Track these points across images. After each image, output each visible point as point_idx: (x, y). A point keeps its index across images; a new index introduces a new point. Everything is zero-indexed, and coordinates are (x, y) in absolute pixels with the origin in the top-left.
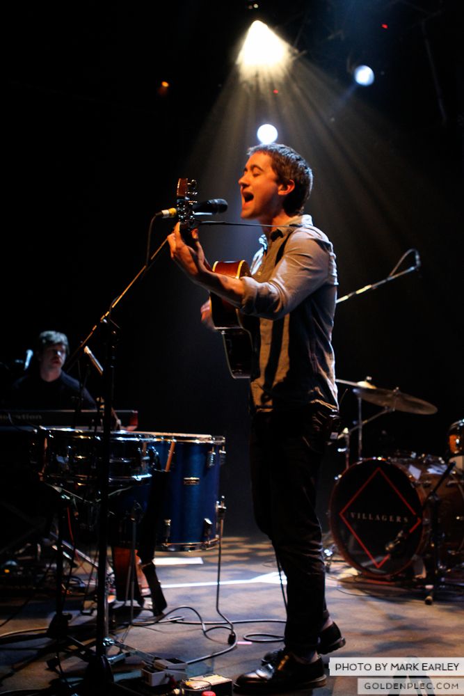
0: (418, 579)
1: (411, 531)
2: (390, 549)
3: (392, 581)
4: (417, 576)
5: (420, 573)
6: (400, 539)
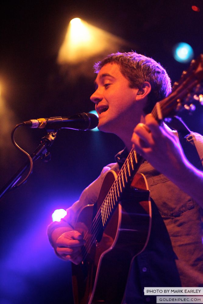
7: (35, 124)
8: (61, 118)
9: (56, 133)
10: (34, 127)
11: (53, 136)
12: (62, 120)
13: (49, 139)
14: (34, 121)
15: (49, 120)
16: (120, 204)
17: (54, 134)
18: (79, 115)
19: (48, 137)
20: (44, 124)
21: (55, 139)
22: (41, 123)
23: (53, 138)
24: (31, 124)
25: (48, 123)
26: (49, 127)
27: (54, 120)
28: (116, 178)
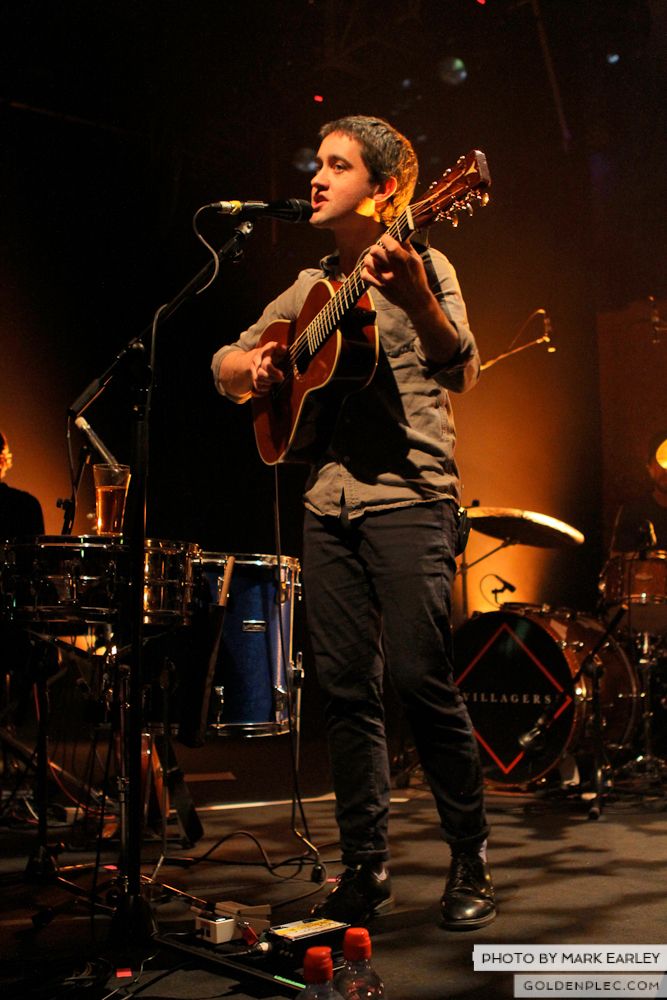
0: (569, 785)
1: (556, 716)
2: (526, 743)
3: (528, 791)
4: (567, 782)
5: (571, 777)
6: (541, 728)
7: (226, 209)
8: (262, 204)
9: (253, 224)
10: (224, 214)
11: (249, 227)
12: (262, 206)
13: (243, 232)
14: (225, 204)
15: (246, 204)
16: (339, 331)
17: (250, 225)
18: (288, 201)
19: (241, 229)
20: (238, 209)
21: (251, 232)
22: (234, 208)
23: (248, 231)
24: (221, 208)
25: (245, 208)
26: (244, 215)
27: (251, 204)
28: (333, 294)
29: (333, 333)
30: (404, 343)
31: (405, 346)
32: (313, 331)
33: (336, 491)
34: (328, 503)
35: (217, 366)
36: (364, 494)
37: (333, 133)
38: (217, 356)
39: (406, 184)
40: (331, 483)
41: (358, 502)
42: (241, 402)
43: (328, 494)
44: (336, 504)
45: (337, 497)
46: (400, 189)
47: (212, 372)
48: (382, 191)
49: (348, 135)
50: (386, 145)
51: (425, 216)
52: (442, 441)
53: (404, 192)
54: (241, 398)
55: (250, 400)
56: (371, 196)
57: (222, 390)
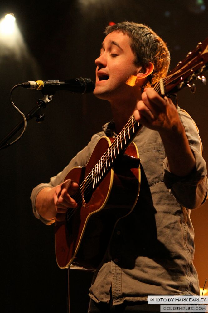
7: (33, 86)
8: (59, 82)
9: (52, 96)
10: (32, 89)
11: (49, 98)
12: (59, 84)
14: (32, 83)
15: (47, 82)
16: (113, 169)
17: (50, 97)
18: (77, 79)
19: (44, 100)
20: (42, 86)
22: (39, 85)
23: (49, 101)
24: (29, 86)
25: (46, 85)
26: (45, 90)
27: (51, 82)
28: (110, 144)
29: (108, 172)
30: (156, 176)
31: (156, 178)
32: (96, 172)
33: (107, 284)
34: (102, 293)
35: (34, 197)
36: (125, 287)
37: (113, 32)
38: (35, 190)
39: (161, 69)
40: (104, 278)
41: (120, 293)
42: (49, 224)
43: (103, 287)
44: (107, 294)
45: (107, 289)
46: (156, 71)
47: (31, 201)
48: (144, 71)
49: (122, 32)
50: (148, 41)
51: (173, 85)
52: (183, 249)
53: (159, 75)
54: (49, 221)
55: (54, 223)
56: (135, 74)
57: (37, 214)
